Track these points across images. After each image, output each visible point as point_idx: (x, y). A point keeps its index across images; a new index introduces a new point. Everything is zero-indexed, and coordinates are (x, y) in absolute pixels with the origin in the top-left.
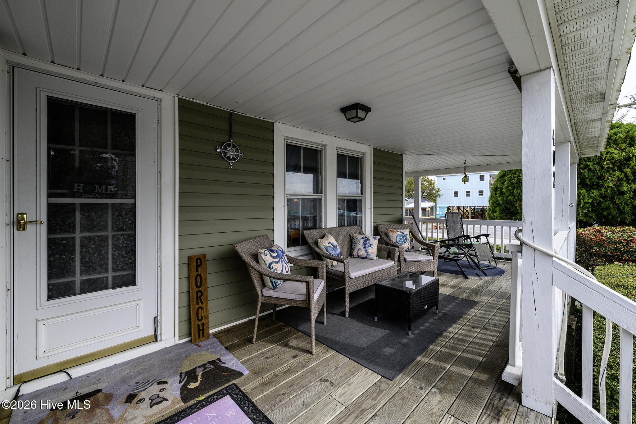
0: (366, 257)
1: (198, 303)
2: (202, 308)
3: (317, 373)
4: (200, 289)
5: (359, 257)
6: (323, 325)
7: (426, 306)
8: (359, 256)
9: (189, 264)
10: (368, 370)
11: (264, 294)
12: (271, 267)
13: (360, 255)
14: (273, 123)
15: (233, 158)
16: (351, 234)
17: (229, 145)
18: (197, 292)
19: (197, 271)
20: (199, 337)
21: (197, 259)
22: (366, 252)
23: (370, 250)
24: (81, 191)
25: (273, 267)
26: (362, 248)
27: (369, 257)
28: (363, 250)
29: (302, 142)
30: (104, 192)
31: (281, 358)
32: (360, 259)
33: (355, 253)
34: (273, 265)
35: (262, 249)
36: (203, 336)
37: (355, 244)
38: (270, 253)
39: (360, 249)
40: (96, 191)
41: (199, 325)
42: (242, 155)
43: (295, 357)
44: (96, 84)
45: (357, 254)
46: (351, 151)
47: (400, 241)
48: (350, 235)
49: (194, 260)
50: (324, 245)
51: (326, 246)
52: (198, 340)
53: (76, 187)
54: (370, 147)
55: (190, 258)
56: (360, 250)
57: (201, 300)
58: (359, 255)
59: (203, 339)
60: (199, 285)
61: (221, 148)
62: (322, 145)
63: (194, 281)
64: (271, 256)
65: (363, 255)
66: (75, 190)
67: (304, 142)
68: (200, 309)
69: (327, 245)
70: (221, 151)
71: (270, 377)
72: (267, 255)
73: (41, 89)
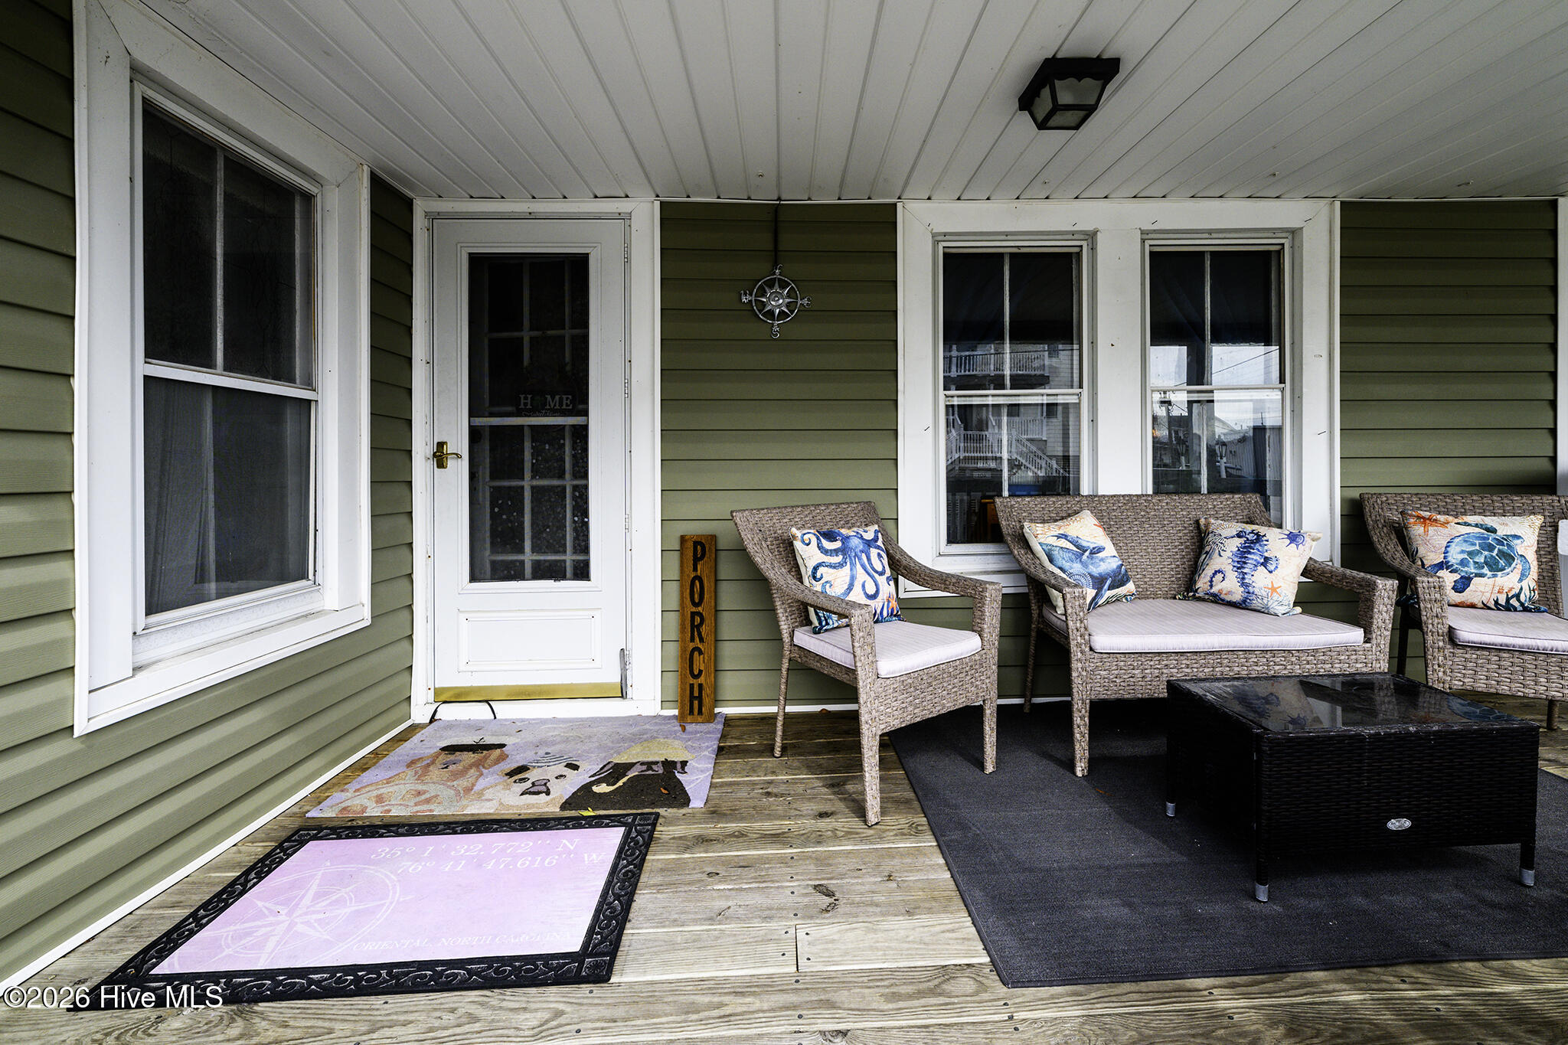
0: (1244, 601)
1: (692, 639)
2: (700, 653)
3: (829, 869)
4: (700, 609)
5: (1216, 599)
6: (980, 773)
7: (1407, 823)
8: (1214, 595)
9: (682, 551)
10: (970, 923)
11: (796, 642)
12: (818, 575)
13: (1220, 591)
14: (895, 205)
15: (782, 313)
16: (1202, 521)
17: (771, 284)
18: (693, 614)
19: (695, 569)
20: (691, 712)
21: (696, 544)
22: (1244, 584)
23: (1260, 579)
24: (529, 407)
25: (822, 578)
26: (1229, 569)
27: (1256, 603)
28: (1232, 578)
29: (1004, 237)
30: (557, 407)
31: (795, 806)
32: (1223, 607)
33: (1202, 584)
34: (821, 571)
35: (798, 529)
36: (700, 712)
37: (1207, 553)
38: (818, 538)
39: (1219, 571)
40: (548, 407)
41: (692, 686)
42: (805, 301)
43: (823, 815)
44: (531, 216)
45: (1207, 586)
46: (1221, 236)
47: (1463, 563)
48: (1197, 522)
49: (690, 545)
50: (1042, 541)
51: (1047, 545)
52: (689, 718)
53: (522, 401)
54: (1323, 202)
55: (683, 539)
56: (1219, 576)
57: (700, 634)
58: (1215, 590)
59: (700, 720)
60: (697, 601)
61: (751, 295)
62: (1082, 237)
63: (688, 591)
64: (820, 547)
65: (1229, 593)
66: (522, 406)
67: (1009, 237)
68: (696, 654)
69: (1053, 541)
70: (750, 301)
71: (729, 831)
72: (808, 545)
73: (463, 245)
